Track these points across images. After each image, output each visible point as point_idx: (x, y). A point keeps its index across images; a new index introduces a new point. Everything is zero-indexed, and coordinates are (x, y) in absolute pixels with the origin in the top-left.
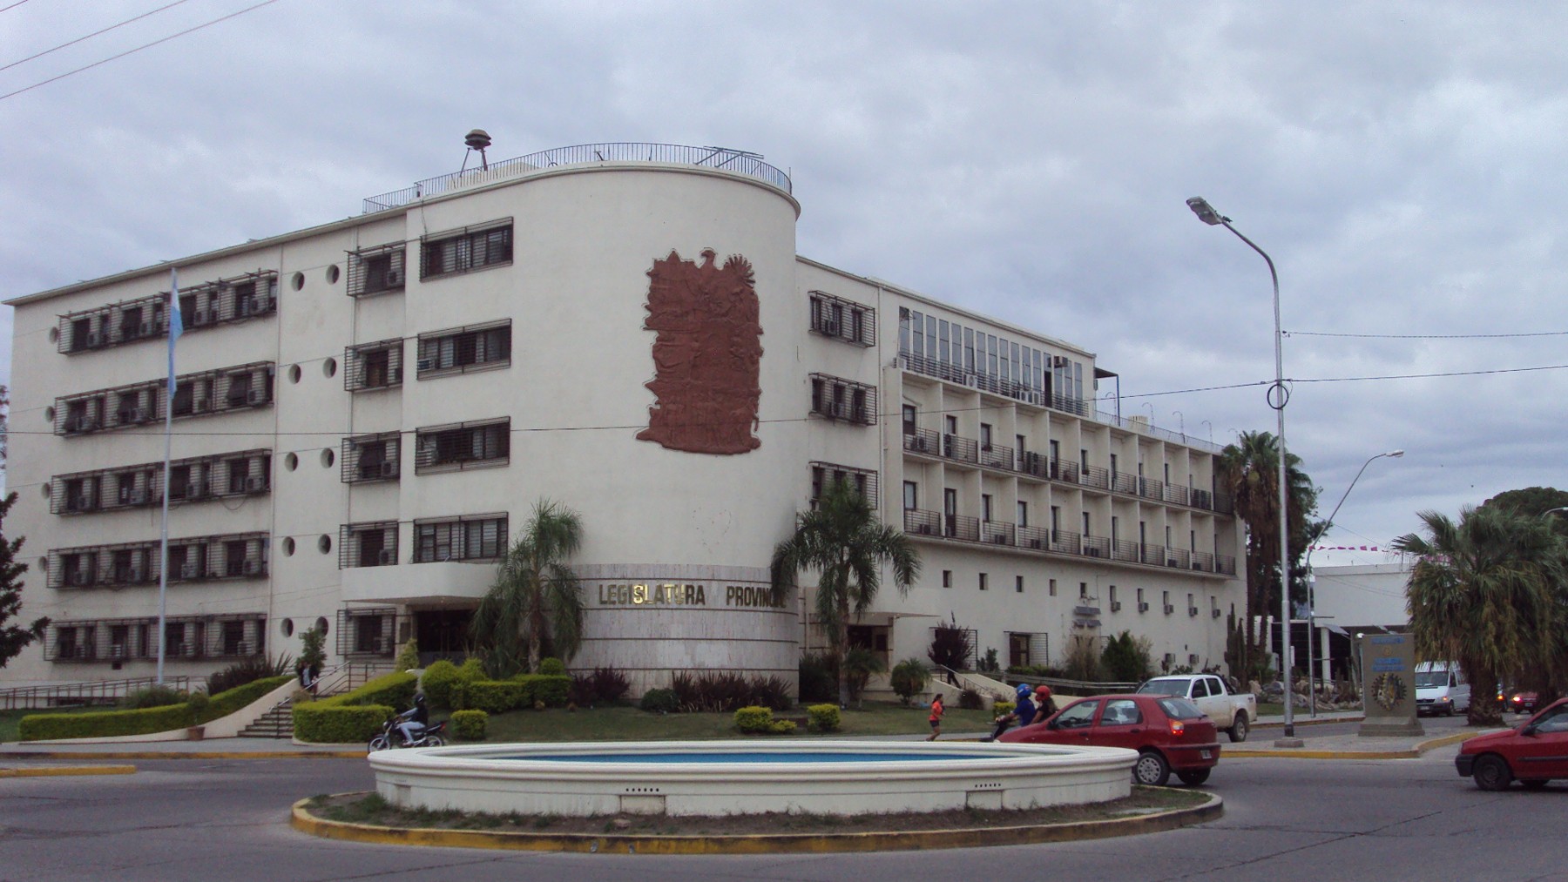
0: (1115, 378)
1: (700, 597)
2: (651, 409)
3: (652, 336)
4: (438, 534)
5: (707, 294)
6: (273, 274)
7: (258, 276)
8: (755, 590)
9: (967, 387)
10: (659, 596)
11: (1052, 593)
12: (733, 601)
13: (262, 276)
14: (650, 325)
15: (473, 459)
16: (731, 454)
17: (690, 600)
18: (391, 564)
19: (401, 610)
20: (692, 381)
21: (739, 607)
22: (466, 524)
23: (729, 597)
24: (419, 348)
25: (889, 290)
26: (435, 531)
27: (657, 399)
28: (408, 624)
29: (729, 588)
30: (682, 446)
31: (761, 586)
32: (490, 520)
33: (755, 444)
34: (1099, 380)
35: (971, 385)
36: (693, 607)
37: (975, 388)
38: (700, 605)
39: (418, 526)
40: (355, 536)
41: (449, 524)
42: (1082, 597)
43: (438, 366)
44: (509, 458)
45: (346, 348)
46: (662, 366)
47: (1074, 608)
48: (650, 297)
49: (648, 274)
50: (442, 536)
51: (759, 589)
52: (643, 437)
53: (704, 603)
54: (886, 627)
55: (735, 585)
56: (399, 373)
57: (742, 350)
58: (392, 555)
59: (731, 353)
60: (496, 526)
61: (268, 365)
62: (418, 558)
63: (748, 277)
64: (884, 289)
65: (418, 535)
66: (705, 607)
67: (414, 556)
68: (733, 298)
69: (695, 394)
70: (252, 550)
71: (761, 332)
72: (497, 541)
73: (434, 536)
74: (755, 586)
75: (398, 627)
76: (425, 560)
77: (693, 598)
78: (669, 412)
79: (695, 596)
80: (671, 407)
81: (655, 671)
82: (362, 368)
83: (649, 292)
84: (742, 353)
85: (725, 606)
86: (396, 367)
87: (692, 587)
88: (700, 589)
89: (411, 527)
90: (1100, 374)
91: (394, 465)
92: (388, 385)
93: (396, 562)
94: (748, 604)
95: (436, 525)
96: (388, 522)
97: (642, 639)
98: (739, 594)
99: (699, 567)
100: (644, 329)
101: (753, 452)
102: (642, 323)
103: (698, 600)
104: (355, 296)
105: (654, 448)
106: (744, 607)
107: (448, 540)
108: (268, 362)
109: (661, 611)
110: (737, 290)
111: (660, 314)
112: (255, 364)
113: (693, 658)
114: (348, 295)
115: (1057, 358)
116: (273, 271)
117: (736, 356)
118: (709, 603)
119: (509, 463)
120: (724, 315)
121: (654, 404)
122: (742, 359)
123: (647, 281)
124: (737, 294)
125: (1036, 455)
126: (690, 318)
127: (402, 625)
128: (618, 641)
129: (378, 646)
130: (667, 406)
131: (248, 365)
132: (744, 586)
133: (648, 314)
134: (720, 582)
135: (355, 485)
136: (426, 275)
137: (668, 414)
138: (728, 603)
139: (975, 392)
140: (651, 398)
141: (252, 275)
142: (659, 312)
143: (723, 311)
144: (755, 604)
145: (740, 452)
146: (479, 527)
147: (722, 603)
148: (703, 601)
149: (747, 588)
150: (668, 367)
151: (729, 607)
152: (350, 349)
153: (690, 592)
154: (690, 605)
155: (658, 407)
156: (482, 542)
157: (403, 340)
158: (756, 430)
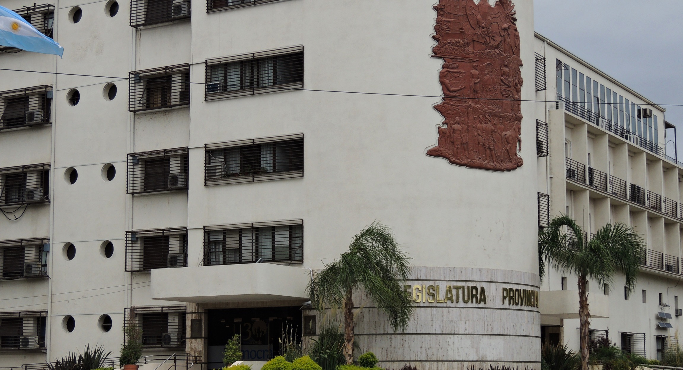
0: (674, 128)
1: (482, 297)
2: (439, 128)
3: (439, 63)
4: (227, 239)
5: (483, 28)
6: (50, 8)
7: (34, 9)
8: (522, 291)
9: (599, 127)
10: (449, 296)
11: (644, 301)
12: (507, 301)
13: (37, 10)
14: (436, 54)
15: (262, 172)
16: (501, 170)
17: (474, 299)
18: (180, 266)
19: (191, 308)
20: (473, 104)
21: (511, 307)
22: (257, 231)
23: (504, 298)
24: (206, 73)
25: (551, 45)
26: (224, 237)
27: (444, 120)
28: (200, 321)
29: (504, 289)
30: (466, 161)
31: (526, 288)
32: (282, 228)
33: (519, 164)
34: (666, 129)
35: (602, 127)
36: (477, 305)
37: (604, 129)
38: (482, 305)
39: (208, 233)
40: (139, 242)
41: (239, 231)
42: (660, 304)
43: (225, 89)
44: (303, 171)
45: (130, 73)
46: (449, 90)
47: (657, 313)
48: (436, 29)
49: (435, 8)
50: (232, 242)
51: (524, 290)
52: (432, 153)
53: (485, 303)
54: (559, 326)
55: (508, 287)
56: (185, 96)
57: (509, 79)
58: (180, 259)
59: (502, 80)
60: (288, 232)
61: (48, 89)
62: (207, 261)
63: (512, 15)
64: (548, 44)
65: (207, 241)
66: (486, 306)
67: (204, 259)
68: (502, 33)
69: (476, 117)
70: (30, 255)
71: (522, 65)
72: (290, 245)
73: (224, 242)
74: (522, 288)
75: (188, 323)
76: (215, 263)
77: (477, 298)
78: (454, 131)
79: (478, 296)
80: (455, 126)
81: (446, 363)
82: (144, 91)
83: (435, 24)
84: (510, 82)
85: (501, 306)
86: (180, 90)
87: (476, 288)
88: (483, 289)
89: (200, 235)
90: (668, 126)
91: (181, 179)
92: (171, 106)
93: (185, 264)
94: (517, 304)
95: (225, 232)
96: (173, 229)
97: (435, 334)
98: (511, 295)
99: (480, 270)
100: (432, 56)
101: (518, 169)
102: (430, 51)
103: (481, 300)
104: (136, 27)
105: (442, 163)
106: (514, 307)
107: (238, 245)
108: (47, 86)
109: (450, 309)
110: (505, 26)
111: (445, 44)
112: (32, 89)
113: (477, 351)
114: (131, 25)
115: (645, 110)
116: (51, 5)
117: (506, 84)
118: (489, 304)
119: (303, 176)
120: (497, 47)
121: (441, 124)
122: (510, 87)
123: (434, 15)
124: (505, 29)
125: (638, 187)
126: (470, 49)
127: (192, 321)
128: (413, 336)
129: (168, 340)
130: (453, 126)
131: (26, 89)
132: (515, 287)
133: (435, 44)
134: (497, 284)
135: (138, 197)
136: (211, 8)
137: (454, 133)
138: (503, 303)
139: (604, 133)
140: (439, 119)
141: (29, 9)
142: (445, 42)
143: (496, 43)
144: (522, 305)
145: (509, 170)
146: (271, 233)
147: (498, 303)
148: (484, 301)
149: (517, 290)
150: (454, 91)
151: (504, 307)
152: (133, 74)
153: (474, 293)
154: (474, 305)
155: (445, 127)
156: (273, 246)
157: (189, 65)
158: (520, 150)
